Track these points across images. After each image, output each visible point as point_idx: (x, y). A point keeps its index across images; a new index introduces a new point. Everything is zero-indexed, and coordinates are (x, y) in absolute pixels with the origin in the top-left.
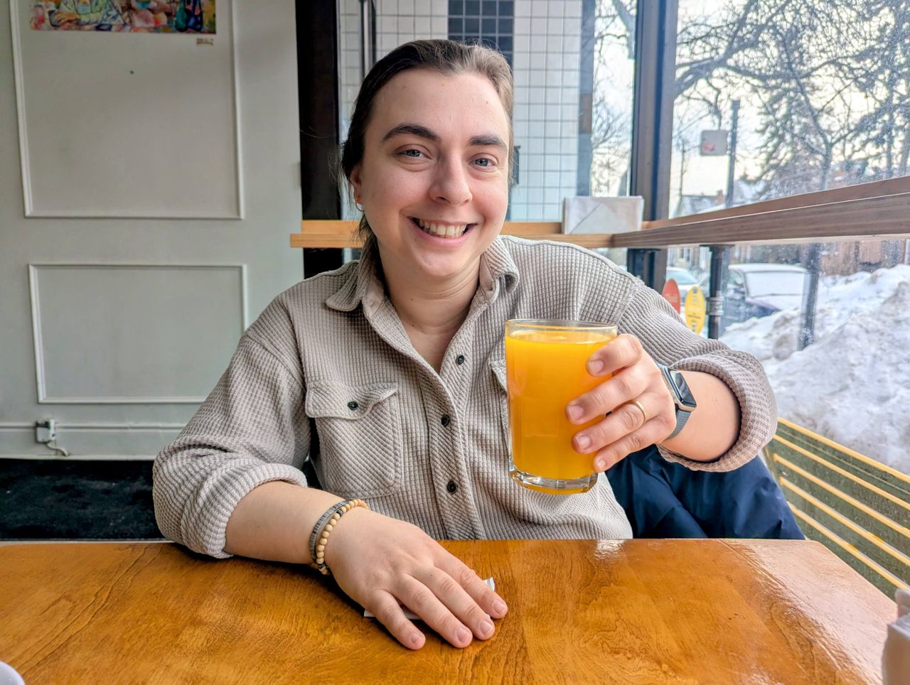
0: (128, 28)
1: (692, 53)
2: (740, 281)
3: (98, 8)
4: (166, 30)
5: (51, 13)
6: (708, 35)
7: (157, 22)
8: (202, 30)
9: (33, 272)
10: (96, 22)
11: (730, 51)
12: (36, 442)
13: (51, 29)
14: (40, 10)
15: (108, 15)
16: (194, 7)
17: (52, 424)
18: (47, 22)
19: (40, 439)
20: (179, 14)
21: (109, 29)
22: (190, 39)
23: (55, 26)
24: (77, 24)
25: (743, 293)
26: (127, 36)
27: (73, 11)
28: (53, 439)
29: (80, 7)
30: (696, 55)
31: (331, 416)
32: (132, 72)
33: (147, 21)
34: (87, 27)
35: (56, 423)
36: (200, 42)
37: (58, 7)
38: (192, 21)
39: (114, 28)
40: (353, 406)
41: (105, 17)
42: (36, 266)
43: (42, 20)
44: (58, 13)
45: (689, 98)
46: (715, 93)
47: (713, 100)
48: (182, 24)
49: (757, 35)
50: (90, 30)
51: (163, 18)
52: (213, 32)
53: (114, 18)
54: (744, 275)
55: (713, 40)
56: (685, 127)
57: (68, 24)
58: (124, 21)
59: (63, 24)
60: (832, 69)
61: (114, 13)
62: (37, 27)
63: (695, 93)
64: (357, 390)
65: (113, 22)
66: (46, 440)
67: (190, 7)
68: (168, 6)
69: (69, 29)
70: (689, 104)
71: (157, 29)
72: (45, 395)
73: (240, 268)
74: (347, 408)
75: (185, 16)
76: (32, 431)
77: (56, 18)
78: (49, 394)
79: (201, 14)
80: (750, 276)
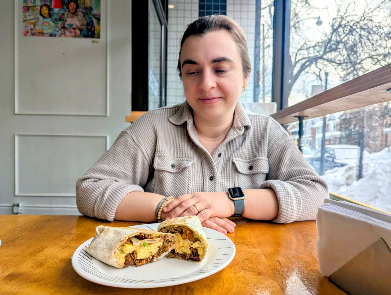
0: (63, 35)
1: (309, 53)
2: (332, 152)
3: (51, 27)
4: (79, 36)
5: (31, 29)
6: (315, 46)
7: (75, 33)
8: (95, 37)
9: (17, 138)
10: (50, 33)
11: (325, 53)
12: (13, 213)
13: (31, 36)
14: (27, 28)
15: (55, 30)
16: (91, 28)
17: (21, 205)
18: (30, 33)
19: (15, 211)
20: (85, 30)
21: (55, 36)
22: (89, 41)
23: (33, 35)
24: (42, 34)
25: (333, 158)
26: (63, 38)
27: (40, 29)
28: (20, 212)
29: (44, 27)
30: (310, 54)
31: (165, 170)
32: (64, 54)
33: (71, 32)
34: (46, 35)
35: (22, 205)
36: (93, 42)
37: (34, 27)
38: (90, 33)
39: (57, 36)
40: (173, 166)
41: (54, 31)
42: (18, 135)
43: (27, 32)
44: (35, 29)
45: (307, 72)
46: (319, 70)
47: (318, 73)
48: (86, 34)
49: (337, 46)
50: (47, 36)
51: (78, 32)
52: (99, 37)
53: (58, 31)
54: (333, 150)
55: (317, 48)
56: (306, 85)
57: (38, 34)
58: (62, 32)
59: (36, 34)
60: (370, 60)
61: (57, 29)
62: (25, 35)
63: (310, 70)
64: (175, 160)
65: (57, 33)
66: (17, 212)
67: (89, 27)
68: (80, 27)
69: (38, 36)
70: (307, 75)
71: (75, 36)
72: (18, 192)
73: (106, 138)
74: (171, 167)
75: (87, 31)
76: (11, 208)
77: (33, 31)
78: (20, 191)
79: (94, 30)
80: (336, 150)
